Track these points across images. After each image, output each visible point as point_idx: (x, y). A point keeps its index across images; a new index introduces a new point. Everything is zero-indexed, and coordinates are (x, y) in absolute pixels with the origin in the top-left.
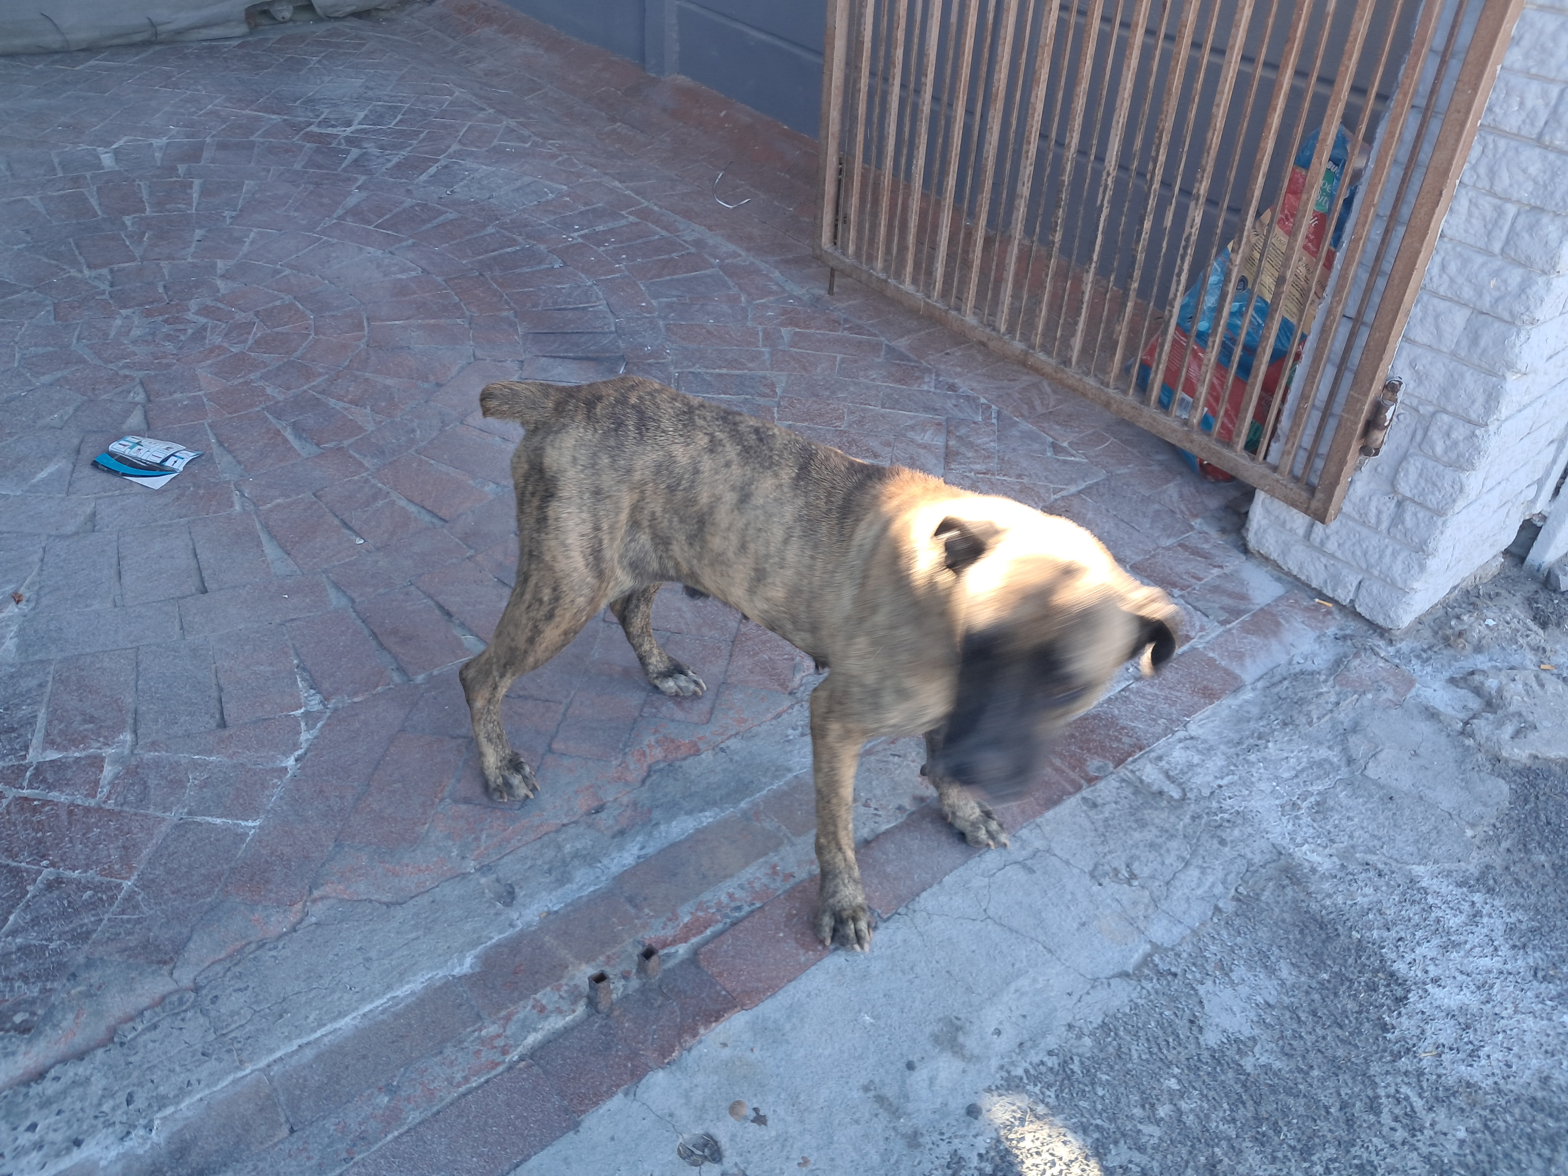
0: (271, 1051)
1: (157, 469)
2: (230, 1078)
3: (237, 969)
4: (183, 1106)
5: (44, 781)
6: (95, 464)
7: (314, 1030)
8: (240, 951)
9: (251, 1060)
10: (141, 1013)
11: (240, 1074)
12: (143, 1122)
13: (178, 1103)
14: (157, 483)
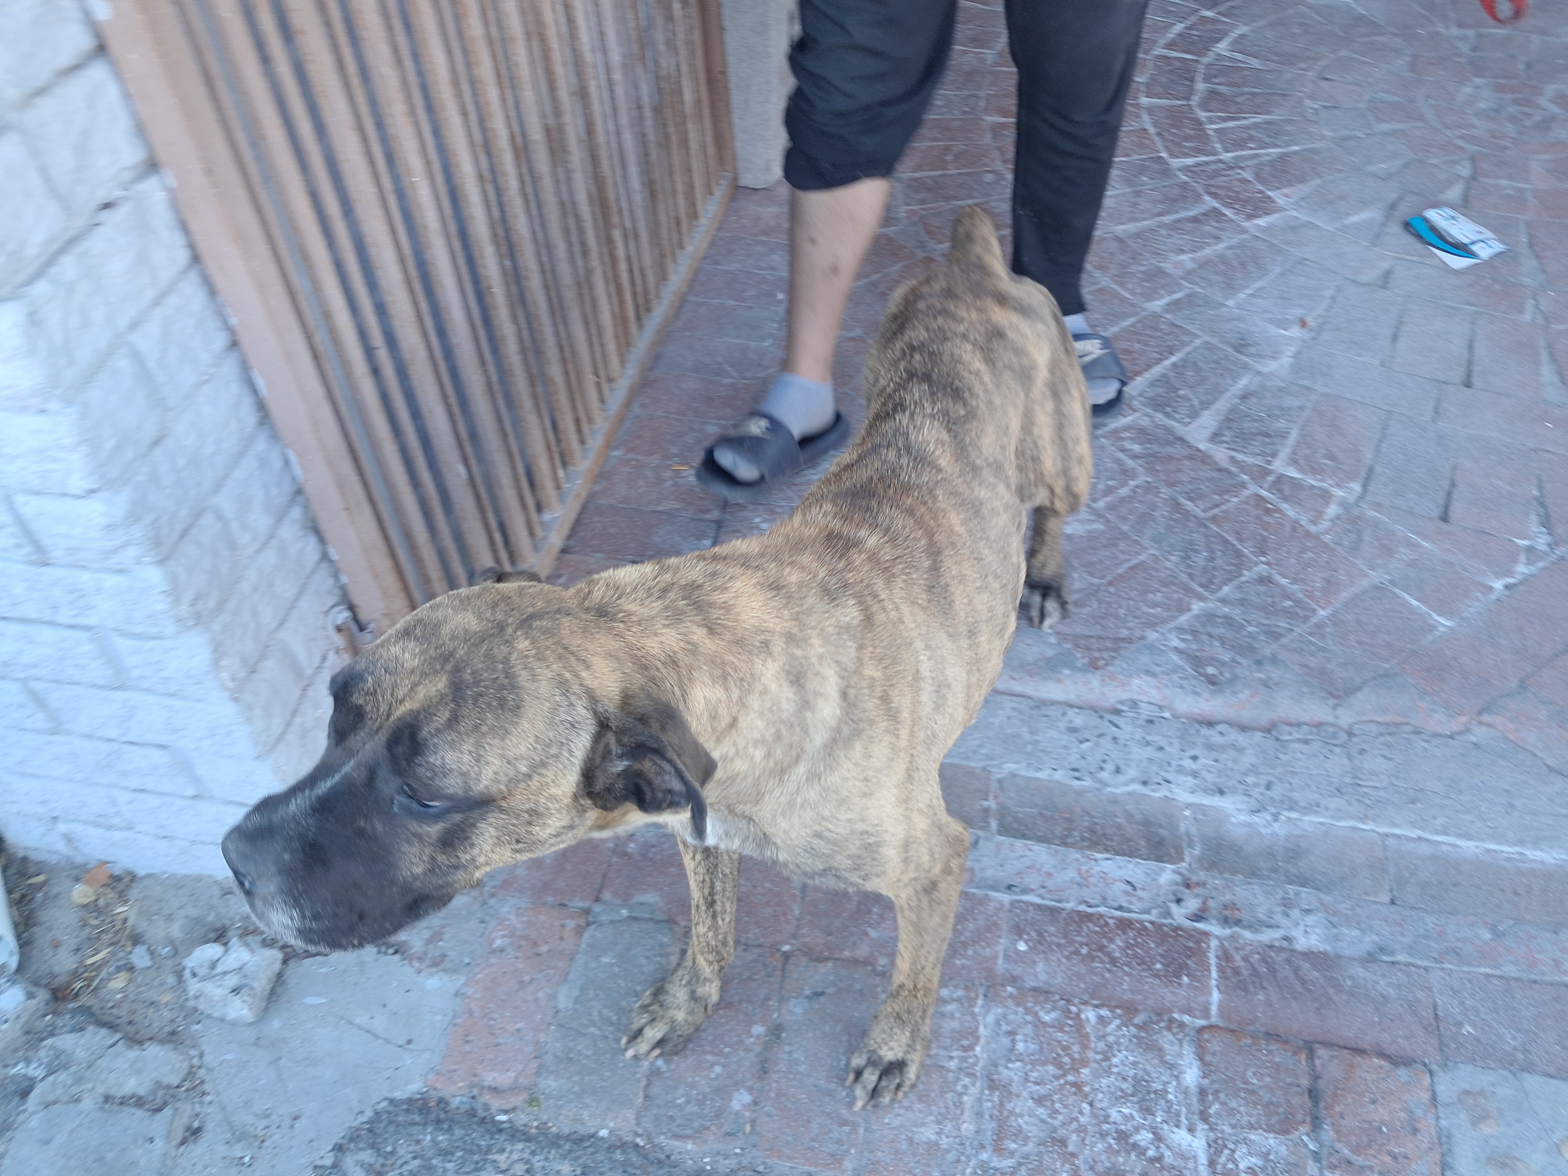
0: (1394, 825)
1: (1461, 249)
2: (1351, 823)
3: (1389, 739)
4: (1307, 818)
5: (1280, 491)
6: (1407, 226)
7: (1437, 833)
8: (1397, 725)
9: (1374, 821)
10: (1299, 725)
11: (1361, 826)
12: (1273, 810)
13: (1304, 814)
14: (1458, 262)
